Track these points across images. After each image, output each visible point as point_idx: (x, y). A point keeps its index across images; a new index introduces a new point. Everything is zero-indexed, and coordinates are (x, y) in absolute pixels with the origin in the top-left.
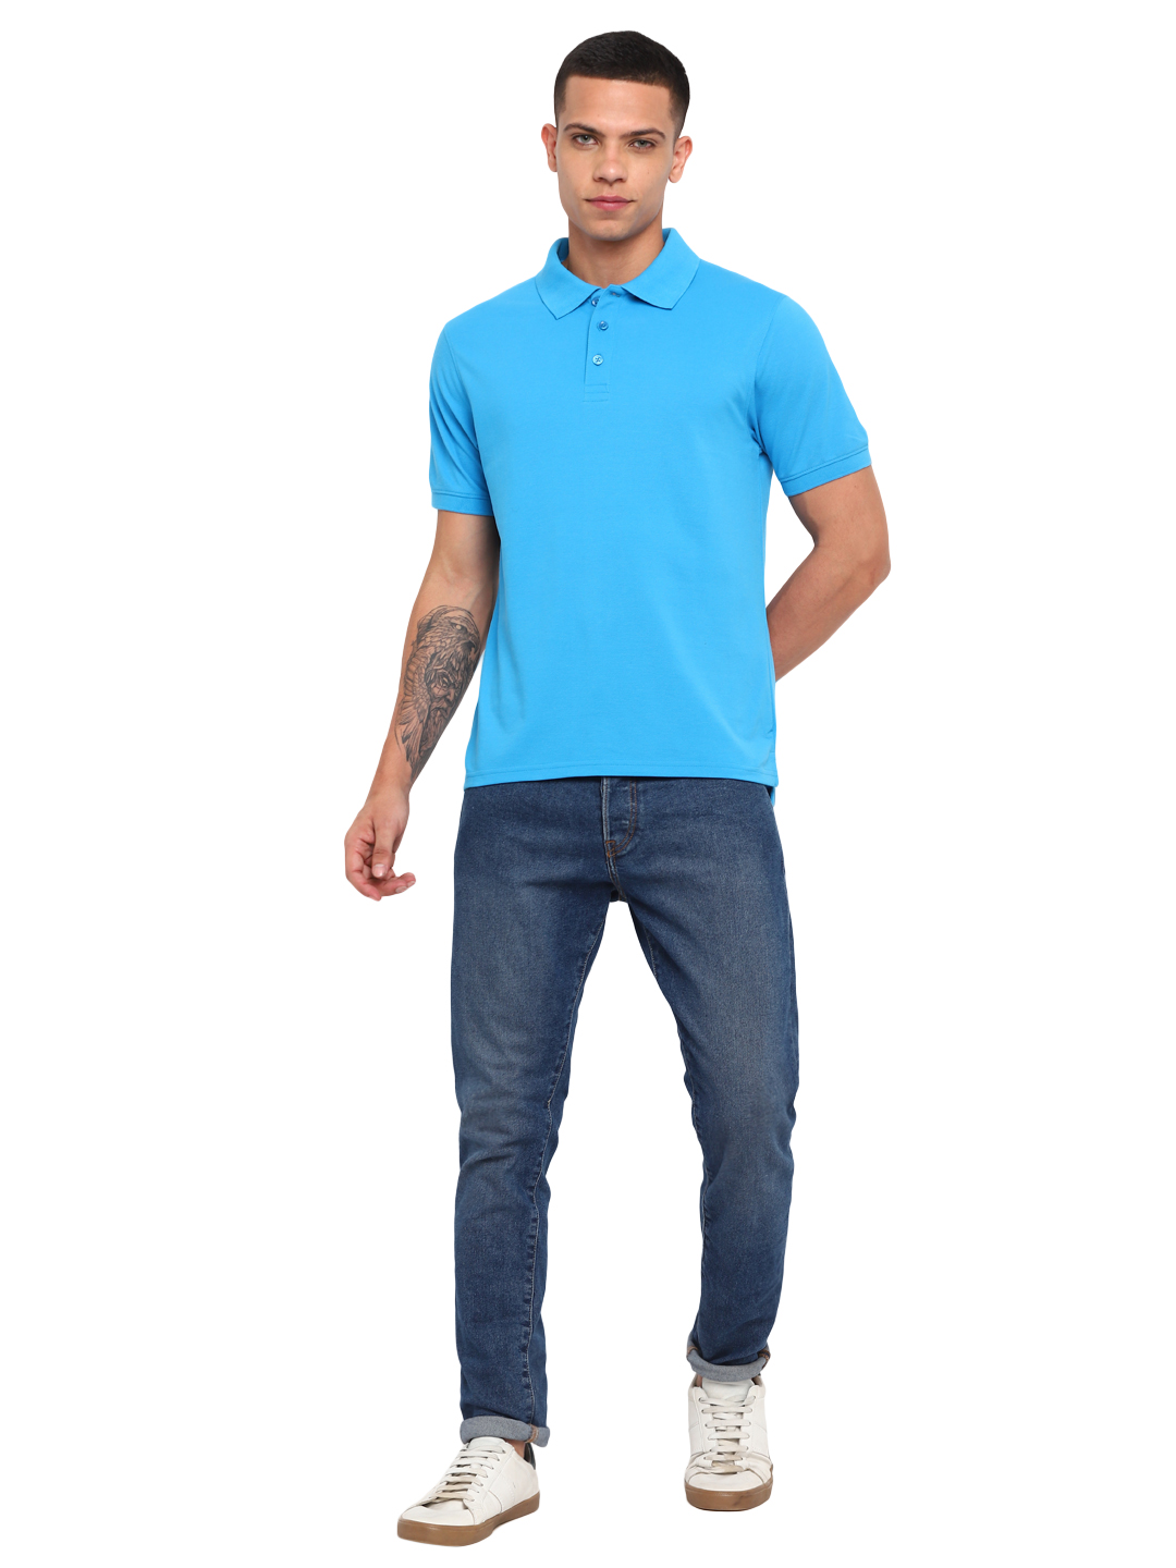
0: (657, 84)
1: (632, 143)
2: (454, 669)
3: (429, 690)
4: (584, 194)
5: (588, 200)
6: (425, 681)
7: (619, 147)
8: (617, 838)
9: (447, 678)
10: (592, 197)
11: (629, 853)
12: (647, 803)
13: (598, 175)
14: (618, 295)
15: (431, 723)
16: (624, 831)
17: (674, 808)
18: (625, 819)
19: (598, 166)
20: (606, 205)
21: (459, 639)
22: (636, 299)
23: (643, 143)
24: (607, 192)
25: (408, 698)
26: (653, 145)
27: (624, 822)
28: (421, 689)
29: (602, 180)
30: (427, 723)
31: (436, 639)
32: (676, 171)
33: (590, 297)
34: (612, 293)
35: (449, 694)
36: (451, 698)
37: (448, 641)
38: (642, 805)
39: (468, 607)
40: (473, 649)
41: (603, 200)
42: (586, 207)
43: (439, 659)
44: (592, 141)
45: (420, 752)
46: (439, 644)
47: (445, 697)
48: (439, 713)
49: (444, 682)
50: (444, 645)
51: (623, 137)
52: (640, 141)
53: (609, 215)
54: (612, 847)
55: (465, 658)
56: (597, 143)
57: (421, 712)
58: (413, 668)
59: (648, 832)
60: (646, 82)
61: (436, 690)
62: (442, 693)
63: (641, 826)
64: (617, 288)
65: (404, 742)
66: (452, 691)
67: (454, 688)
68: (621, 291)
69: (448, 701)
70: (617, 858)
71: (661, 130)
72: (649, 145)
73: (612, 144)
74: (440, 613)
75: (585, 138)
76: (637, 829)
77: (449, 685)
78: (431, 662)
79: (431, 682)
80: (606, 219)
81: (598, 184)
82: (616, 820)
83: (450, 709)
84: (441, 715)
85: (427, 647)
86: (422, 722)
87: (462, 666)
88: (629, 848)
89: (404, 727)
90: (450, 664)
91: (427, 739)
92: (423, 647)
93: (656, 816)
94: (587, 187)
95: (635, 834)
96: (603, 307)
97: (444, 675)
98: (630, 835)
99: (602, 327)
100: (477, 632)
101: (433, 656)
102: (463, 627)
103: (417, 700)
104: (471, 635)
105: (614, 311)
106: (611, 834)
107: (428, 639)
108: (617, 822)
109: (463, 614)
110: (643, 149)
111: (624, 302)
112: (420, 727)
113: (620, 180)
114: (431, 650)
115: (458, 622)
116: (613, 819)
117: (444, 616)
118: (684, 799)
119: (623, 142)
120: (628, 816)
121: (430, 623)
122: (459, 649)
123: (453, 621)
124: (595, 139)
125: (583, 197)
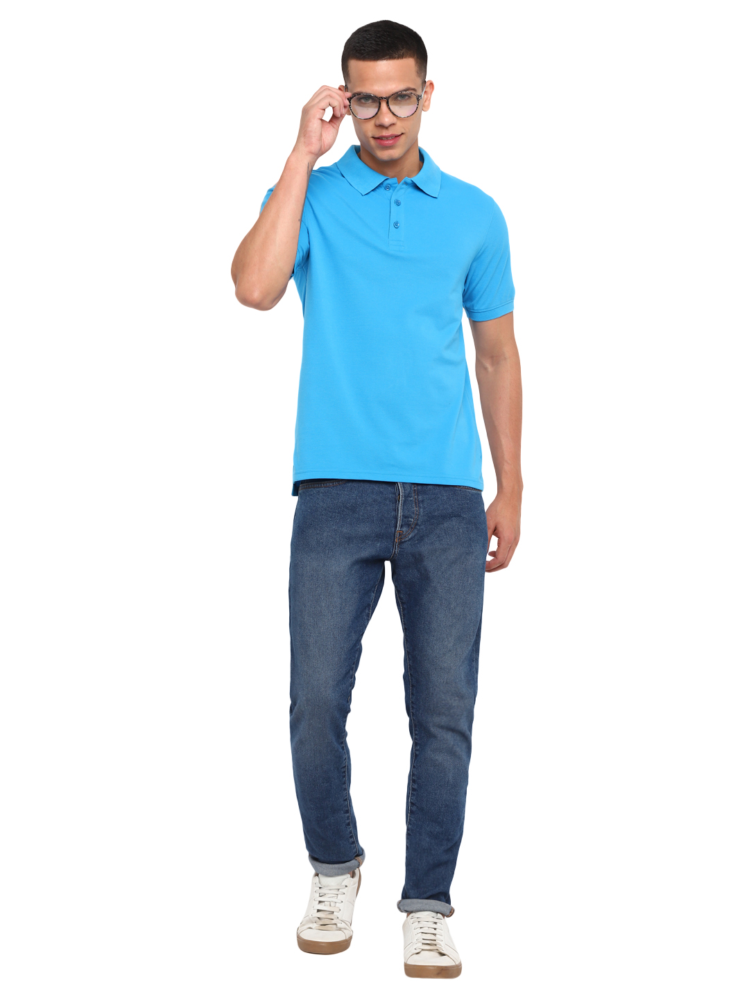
0: (405, 57)
1: (396, 99)
8: (404, 529)
11: (410, 539)
12: (424, 508)
13: (378, 123)
16: (409, 525)
17: (439, 512)
18: (411, 518)
20: (385, 140)
22: (418, 188)
23: (402, 97)
24: (385, 133)
26: (409, 97)
29: (381, 126)
32: (426, 104)
34: (406, 183)
38: (421, 510)
41: (383, 138)
54: (400, 535)
59: (423, 527)
60: (398, 58)
63: (419, 522)
70: (402, 542)
71: (413, 87)
75: (366, 99)
76: (417, 524)
82: (406, 518)
88: (410, 537)
93: (429, 517)
95: (415, 528)
98: (412, 528)
99: (397, 203)
105: (404, 193)
106: (402, 526)
108: (406, 520)
111: (411, 190)
113: (393, 124)
118: (445, 506)
120: (413, 516)
125: (370, 136)
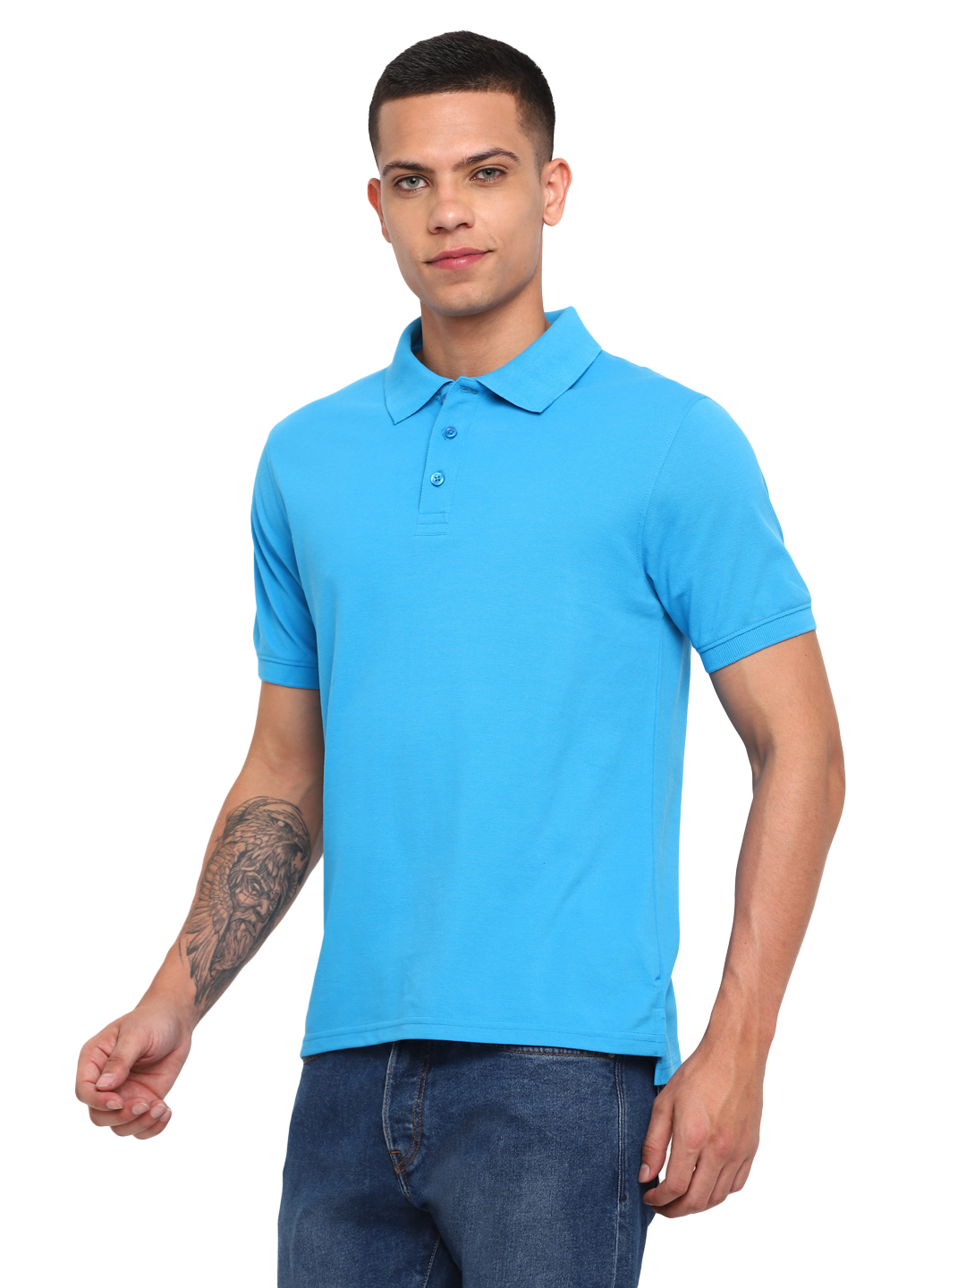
0: (493, 90)
1: (474, 176)
2: (269, 874)
3: (233, 895)
4: (422, 256)
5: (429, 263)
6: (228, 883)
7: (456, 183)
8: (400, 1147)
9: (260, 884)
10: (433, 256)
11: (417, 1168)
12: (433, 1099)
13: (433, 224)
14: (474, 391)
15: (230, 937)
16: (410, 1138)
17: (460, 1106)
18: (409, 1122)
19: (431, 214)
20: (455, 262)
21: (280, 838)
23: (489, 172)
24: (450, 244)
25: (202, 903)
26: (503, 173)
27: (407, 1125)
28: (221, 892)
29: (441, 230)
30: (224, 935)
31: (249, 834)
32: (553, 209)
33: (436, 394)
34: (466, 388)
35: (260, 905)
36: (263, 911)
37: (266, 838)
38: (427, 1103)
39: (296, 803)
40: (299, 855)
41: (448, 257)
42: (427, 270)
43: (250, 859)
44: (422, 183)
45: (210, 970)
46: (252, 840)
47: (253, 907)
48: (243, 926)
49: (254, 888)
50: (258, 842)
51: (458, 167)
52: (483, 170)
53: (461, 277)
54: (398, 1159)
55: (287, 863)
56: (428, 185)
57: (218, 921)
58: (214, 868)
59: (437, 1140)
60: (476, 89)
61: (242, 897)
62: (249, 901)
63: (428, 1131)
64: (471, 382)
65: (188, 953)
66: (265, 903)
67: (269, 898)
68: (476, 386)
69: (258, 913)
70: (408, 1175)
72: (498, 173)
73: (446, 178)
74: (257, 805)
75: (411, 180)
76: (423, 1136)
77: (261, 894)
78: (239, 861)
79: (236, 886)
80: (457, 282)
81: (437, 237)
82: (398, 1121)
83: (260, 926)
84: (246, 930)
85: (235, 843)
86: (217, 932)
87: (282, 872)
88: (416, 1162)
89: (191, 937)
90: (264, 867)
91: (223, 955)
92: (230, 843)
93: (445, 1119)
94: (425, 246)
95: (422, 1143)
96: (452, 407)
97: (255, 880)
98: (416, 1143)
99: (449, 434)
100: (307, 834)
101: (242, 855)
102: (287, 825)
103: (214, 906)
104: (297, 835)
105: (466, 412)
106: (395, 1141)
107: (238, 834)
108: (400, 1126)
109: (289, 809)
110: (491, 180)
111: (478, 401)
112: (215, 939)
113: (465, 225)
114: (241, 847)
115: (281, 817)
116: (396, 1120)
117: (262, 808)
118: (474, 1092)
119: (460, 174)
120: (410, 1117)
121: (244, 812)
122: (279, 850)
123: (274, 815)
124: (424, 178)
125: (421, 260)
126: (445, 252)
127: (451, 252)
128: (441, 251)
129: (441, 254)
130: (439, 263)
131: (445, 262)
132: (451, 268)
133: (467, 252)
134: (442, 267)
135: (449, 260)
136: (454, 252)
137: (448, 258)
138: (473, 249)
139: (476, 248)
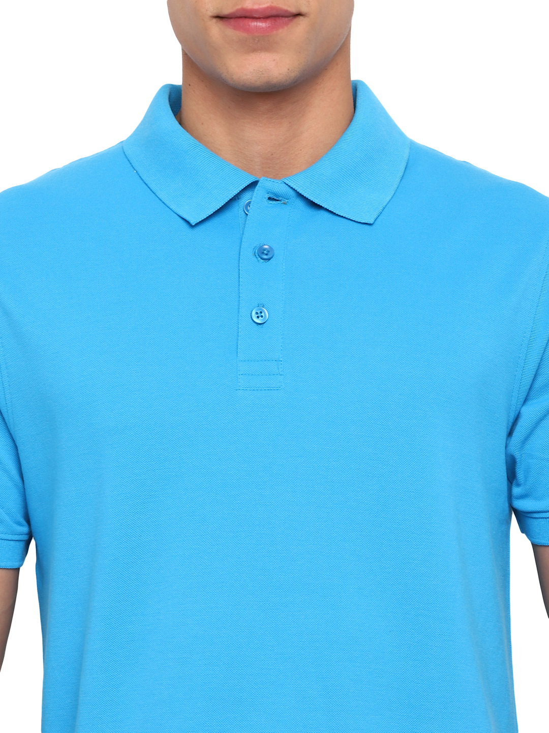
4: (211, 10)
5: (220, 17)
10: (227, 11)
20: (254, 24)
22: (318, 207)
41: (245, 15)
42: (216, 30)
53: (260, 43)
80: (255, 51)
125: (210, 13)
126: (243, 10)
127: (252, 11)
128: (239, 7)
129: (238, 10)
130: (232, 21)
131: (242, 22)
132: (247, 30)
133: (274, 13)
134: (236, 28)
135: (246, 21)
136: (256, 11)
137: (246, 17)
138: (281, 10)
139: (285, 8)
